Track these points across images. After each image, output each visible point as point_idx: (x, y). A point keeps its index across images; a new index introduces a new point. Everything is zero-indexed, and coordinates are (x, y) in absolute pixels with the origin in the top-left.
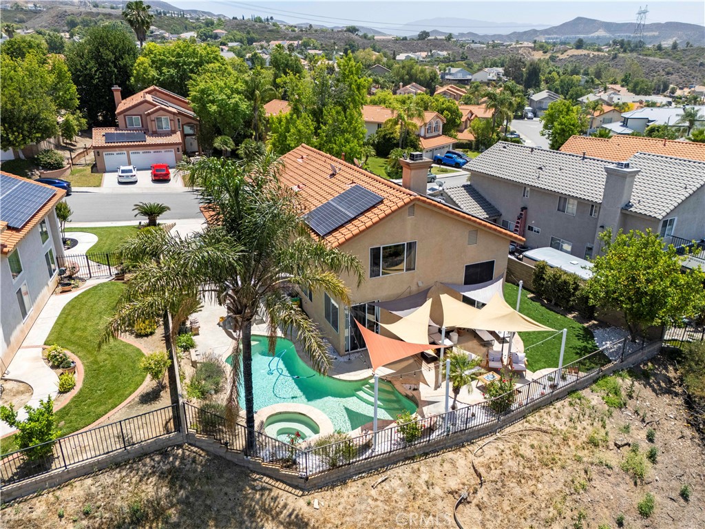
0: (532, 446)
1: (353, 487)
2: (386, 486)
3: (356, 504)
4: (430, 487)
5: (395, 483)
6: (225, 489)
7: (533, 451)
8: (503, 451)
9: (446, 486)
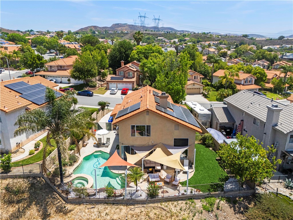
0: (155, 214)
1: (82, 207)
2: (92, 210)
3: (79, 212)
4: (106, 215)
5: (96, 210)
6: (43, 194)
7: (155, 216)
8: (142, 212)
9: (113, 217)
